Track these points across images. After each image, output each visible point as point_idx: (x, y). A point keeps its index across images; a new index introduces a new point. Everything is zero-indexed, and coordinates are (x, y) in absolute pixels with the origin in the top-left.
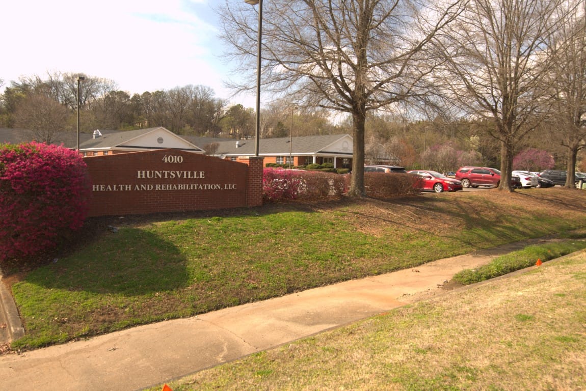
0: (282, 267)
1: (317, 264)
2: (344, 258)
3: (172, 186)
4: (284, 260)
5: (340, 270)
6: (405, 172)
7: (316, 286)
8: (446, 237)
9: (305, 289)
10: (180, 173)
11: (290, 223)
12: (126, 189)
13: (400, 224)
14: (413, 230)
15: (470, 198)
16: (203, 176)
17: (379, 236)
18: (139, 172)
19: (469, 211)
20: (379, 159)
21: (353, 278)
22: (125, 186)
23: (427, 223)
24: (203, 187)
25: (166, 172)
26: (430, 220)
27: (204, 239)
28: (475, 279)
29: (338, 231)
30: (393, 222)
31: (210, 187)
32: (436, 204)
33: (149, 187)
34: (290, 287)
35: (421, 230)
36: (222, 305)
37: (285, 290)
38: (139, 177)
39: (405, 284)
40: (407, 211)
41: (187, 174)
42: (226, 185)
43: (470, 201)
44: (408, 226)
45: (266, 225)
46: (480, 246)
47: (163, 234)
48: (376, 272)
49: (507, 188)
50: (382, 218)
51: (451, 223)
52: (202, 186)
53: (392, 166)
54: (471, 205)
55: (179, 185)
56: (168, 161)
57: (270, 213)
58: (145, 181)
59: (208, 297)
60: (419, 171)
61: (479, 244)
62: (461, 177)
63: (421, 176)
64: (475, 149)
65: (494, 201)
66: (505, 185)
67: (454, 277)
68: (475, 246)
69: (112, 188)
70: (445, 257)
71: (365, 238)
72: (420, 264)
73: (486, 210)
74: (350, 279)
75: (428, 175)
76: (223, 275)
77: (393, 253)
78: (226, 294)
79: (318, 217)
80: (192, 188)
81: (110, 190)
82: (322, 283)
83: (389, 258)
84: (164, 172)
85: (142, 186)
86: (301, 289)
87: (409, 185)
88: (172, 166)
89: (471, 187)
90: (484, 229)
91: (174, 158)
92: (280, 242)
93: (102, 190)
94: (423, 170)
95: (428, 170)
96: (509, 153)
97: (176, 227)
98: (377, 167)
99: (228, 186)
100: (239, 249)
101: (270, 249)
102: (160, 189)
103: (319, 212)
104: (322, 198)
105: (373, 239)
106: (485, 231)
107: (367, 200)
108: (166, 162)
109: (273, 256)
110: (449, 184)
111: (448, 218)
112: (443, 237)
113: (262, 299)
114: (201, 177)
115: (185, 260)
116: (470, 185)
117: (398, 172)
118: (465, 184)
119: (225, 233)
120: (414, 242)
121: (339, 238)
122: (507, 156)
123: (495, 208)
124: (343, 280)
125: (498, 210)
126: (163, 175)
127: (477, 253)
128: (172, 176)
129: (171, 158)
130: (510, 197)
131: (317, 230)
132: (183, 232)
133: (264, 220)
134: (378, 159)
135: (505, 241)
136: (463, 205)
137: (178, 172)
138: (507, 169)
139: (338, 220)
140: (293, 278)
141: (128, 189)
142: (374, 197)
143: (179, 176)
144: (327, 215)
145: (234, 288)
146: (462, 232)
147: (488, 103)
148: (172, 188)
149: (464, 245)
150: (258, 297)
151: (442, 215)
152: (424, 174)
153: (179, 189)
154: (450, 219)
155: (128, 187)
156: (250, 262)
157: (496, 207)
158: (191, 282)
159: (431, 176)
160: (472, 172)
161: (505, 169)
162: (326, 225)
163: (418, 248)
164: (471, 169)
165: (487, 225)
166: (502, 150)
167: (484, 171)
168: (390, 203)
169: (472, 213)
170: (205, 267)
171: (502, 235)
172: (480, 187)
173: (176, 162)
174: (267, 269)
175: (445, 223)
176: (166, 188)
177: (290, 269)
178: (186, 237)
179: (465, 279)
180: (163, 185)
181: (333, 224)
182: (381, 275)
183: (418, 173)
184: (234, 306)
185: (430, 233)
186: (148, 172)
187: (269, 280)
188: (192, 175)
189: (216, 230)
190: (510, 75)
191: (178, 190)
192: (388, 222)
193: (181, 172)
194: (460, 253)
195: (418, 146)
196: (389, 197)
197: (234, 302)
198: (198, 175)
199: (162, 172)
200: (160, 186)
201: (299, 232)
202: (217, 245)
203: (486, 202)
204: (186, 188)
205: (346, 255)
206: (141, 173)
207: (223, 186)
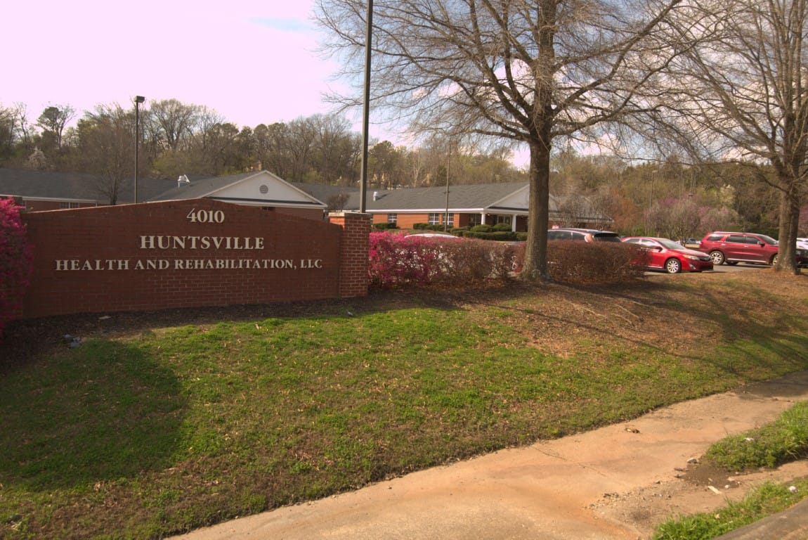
0: (373, 421)
1: (441, 416)
2: (496, 401)
3: (205, 263)
4: (380, 406)
5: (486, 427)
6: (619, 241)
7: (432, 465)
8: (689, 357)
9: (409, 471)
10: (219, 240)
11: (407, 330)
12: (120, 268)
13: (606, 331)
14: (629, 344)
15: (729, 284)
16: (260, 246)
17: (566, 356)
18: (143, 238)
19: (727, 308)
20: (581, 218)
21: (510, 444)
22: (117, 262)
23: (654, 330)
24: (262, 265)
25: (194, 239)
26: (661, 325)
27: (236, 362)
28: (752, 458)
29: (492, 346)
30: (594, 328)
31: (274, 264)
32: (669, 294)
33: (163, 264)
34: (379, 468)
35: (643, 345)
36: (226, 513)
37: (368, 473)
38: (143, 246)
39: (610, 464)
40: (621, 307)
41: (232, 243)
42: (302, 261)
43: (729, 289)
44: (621, 337)
45: (360, 334)
46: (752, 376)
47: (161, 351)
48: (556, 431)
49: (789, 268)
50: (574, 320)
51: (696, 330)
52: (260, 262)
53: (596, 231)
54: (730, 296)
55: (218, 261)
56: (197, 219)
57: (374, 311)
58: (156, 253)
59: (202, 493)
60: (641, 239)
61: (750, 372)
62: (710, 248)
63: (645, 247)
64: (727, 205)
65: (769, 290)
66: (785, 263)
67: (708, 452)
68: (742, 375)
69: (94, 265)
70: (688, 399)
71: (541, 359)
72: (641, 413)
73: (758, 306)
74: (503, 447)
75: (657, 244)
76: (248, 441)
77: (591, 390)
78: (240, 486)
79: (460, 319)
80: (241, 267)
81: (90, 268)
82: (447, 457)
83: (582, 401)
84: (189, 237)
85: (149, 261)
86: (400, 472)
87: (624, 262)
88: (203, 229)
89: (725, 263)
90: (756, 342)
91: (208, 214)
92: (378, 369)
93: (73, 268)
94: (646, 236)
95: (656, 237)
96: (795, 211)
97: (192, 338)
98: (572, 232)
99: (306, 263)
100: (298, 382)
101: (356, 383)
102: (182, 267)
103: (463, 309)
104: (475, 282)
105: (556, 360)
106: (758, 347)
107: (551, 288)
108: (193, 220)
109: (359, 398)
110: (691, 260)
111: (692, 320)
112: (683, 357)
113: (314, 496)
114: (257, 247)
115: (187, 407)
116: (724, 261)
117: (605, 240)
118: (717, 259)
119: (281, 349)
120: (630, 368)
121: (493, 359)
122: (790, 215)
123: (772, 302)
124: (489, 450)
125: (778, 306)
126: (188, 243)
127: (747, 389)
128: (205, 246)
129: (202, 214)
130: (795, 284)
131: (453, 344)
132: (201, 348)
133: (359, 325)
134: (577, 218)
135: (796, 364)
136: (717, 296)
137: (215, 239)
138: (790, 236)
139: (496, 324)
140: (389, 446)
141: (123, 267)
142: (564, 281)
143: (218, 246)
144: (476, 314)
145: (262, 471)
146: (715, 348)
147: (758, 129)
148: (205, 266)
149: (722, 373)
150: (308, 492)
151: (681, 315)
152: (649, 243)
153: (218, 267)
154: (695, 324)
155: (123, 265)
156: (312, 411)
157: (775, 302)
158: (178, 457)
159: (661, 246)
160: (728, 240)
161: (787, 238)
162: (473, 334)
163: (637, 379)
164: (727, 235)
165: (762, 335)
166: (781, 206)
167: (748, 239)
168: (591, 294)
169: (734, 312)
170: (221, 421)
171: (788, 354)
172: (739, 264)
173: (211, 220)
174: (340, 427)
175: (686, 331)
176: (194, 266)
177: (386, 426)
178: (204, 357)
179: (733, 459)
180: (188, 261)
181: (484, 332)
182: (565, 439)
183: (640, 242)
184: (252, 514)
185: (659, 349)
186: (160, 238)
187: (339, 450)
188: (242, 243)
189: (265, 344)
190: (799, 84)
191: (215, 270)
192: (584, 329)
193: (222, 238)
194: (715, 389)
195: (640, 200)
196: (589, 282)
197: (256, 504)
198: (252, 243)
199: (186, 238)
200: (182, 262)
201: (420, 349)
202: (259, 374)
203: (757, 292)
204: (230, 265)
205: (500, 394)
206: (148, 239)
207: (297, 263)
